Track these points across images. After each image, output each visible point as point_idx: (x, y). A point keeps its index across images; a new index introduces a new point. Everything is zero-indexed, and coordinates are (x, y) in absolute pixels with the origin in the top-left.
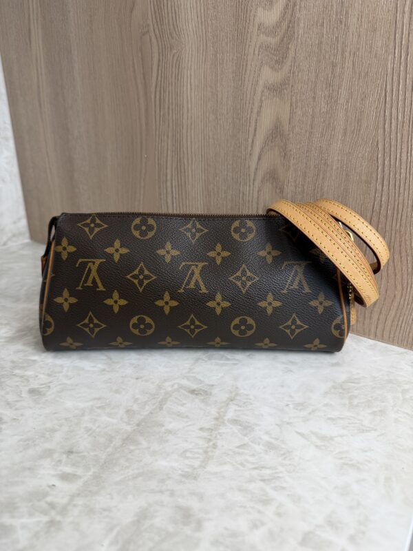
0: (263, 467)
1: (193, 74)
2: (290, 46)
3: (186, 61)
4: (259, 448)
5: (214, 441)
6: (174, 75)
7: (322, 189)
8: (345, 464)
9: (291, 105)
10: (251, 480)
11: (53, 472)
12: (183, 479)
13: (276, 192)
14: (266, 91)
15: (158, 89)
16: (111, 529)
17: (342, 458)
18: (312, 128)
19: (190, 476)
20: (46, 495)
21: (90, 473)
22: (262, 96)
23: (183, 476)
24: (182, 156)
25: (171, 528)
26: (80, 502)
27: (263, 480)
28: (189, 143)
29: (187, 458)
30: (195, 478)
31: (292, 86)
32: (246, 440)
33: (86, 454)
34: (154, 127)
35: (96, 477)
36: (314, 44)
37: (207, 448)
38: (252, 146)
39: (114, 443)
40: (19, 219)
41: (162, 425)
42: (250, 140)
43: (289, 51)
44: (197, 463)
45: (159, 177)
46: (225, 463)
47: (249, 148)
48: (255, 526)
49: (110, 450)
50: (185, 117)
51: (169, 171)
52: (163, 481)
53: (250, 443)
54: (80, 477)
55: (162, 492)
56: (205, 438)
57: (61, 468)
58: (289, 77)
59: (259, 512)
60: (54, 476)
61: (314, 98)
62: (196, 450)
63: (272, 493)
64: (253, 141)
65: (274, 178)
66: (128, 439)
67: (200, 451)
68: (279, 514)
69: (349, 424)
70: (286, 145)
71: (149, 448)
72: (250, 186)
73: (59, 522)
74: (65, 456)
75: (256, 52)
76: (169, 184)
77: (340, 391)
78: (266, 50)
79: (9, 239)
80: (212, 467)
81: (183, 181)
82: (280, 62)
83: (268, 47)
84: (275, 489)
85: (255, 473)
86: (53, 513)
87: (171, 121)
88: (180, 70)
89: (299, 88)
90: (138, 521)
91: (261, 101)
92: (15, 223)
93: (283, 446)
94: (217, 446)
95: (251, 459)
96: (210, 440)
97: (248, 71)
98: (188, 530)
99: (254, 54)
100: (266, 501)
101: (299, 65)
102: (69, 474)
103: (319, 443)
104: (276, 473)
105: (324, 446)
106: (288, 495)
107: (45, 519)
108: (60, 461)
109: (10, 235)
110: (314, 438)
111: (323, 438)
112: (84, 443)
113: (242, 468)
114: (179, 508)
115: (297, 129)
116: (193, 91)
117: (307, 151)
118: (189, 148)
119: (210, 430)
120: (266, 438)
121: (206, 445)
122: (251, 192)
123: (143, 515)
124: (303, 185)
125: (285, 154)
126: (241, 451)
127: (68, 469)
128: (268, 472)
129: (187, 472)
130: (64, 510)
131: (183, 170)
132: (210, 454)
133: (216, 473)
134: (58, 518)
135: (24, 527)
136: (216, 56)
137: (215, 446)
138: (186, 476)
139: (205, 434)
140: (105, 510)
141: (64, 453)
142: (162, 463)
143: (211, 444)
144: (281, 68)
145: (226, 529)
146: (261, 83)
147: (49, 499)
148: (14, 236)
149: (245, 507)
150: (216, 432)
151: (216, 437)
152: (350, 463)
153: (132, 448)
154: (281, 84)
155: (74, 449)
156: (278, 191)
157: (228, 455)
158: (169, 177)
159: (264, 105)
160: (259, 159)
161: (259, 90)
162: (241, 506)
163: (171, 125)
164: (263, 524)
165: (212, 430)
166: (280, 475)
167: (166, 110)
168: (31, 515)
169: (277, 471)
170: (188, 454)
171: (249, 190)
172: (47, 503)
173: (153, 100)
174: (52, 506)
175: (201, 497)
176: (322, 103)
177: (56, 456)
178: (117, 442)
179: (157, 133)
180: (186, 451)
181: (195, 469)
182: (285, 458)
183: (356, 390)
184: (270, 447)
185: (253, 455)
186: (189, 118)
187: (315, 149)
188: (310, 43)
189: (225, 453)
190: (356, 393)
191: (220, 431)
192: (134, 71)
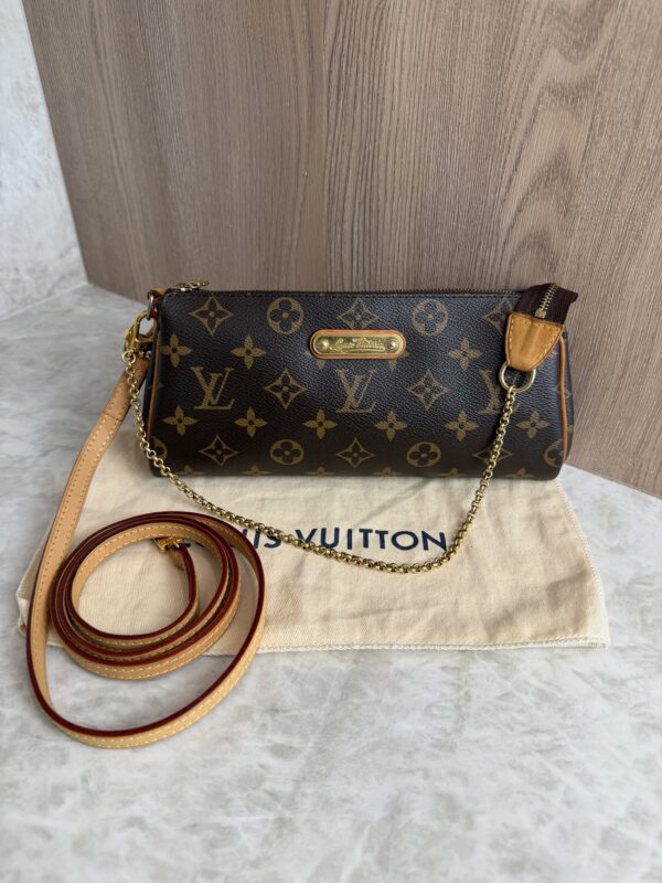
0: (538, 731)
1: (407, 37)
2: (606, 18)
3: (397, 14)
4: (528, 700)
5: (465, 689)
6: (369, 38)
7: (623, 276)
8: (645, 724)
9: (591, 129)
10: (525, 752)
11: (260, 744)
12: (436, 751)
13: (542, 268)
14: (546, 94)
15: (336, 58)
16: (360, 830)
17: (639, 715)
18: (623, 174)
19: (444, 746)
20: (261, 780)
21: (310, 745)
22: (539, 102)
23: (435, 746)
24: (375, 183)
25: (435, 826)
26: (309, 789)
27: (541, 752)
28: (390, 163)
29: (433, 716)
30: (452, 749)
31: (599, 94)
32: (509, 686)
33: (296, 713)
34: (324, 126)
35: (321, 750)
36: (653, 21)
37: (458, 700)
38: (508, 188)
39: (330, 694)
40: (68, 249)
41: (391, 663)
42: (506, 177)
43: (604, 26)
44: (449, 725)
45: (330, 212)
46: (487, 725)
47: (503, 190)
48: (540, 821)
49: (327, 705)
50: (386, 118)
51: (348, 206)
52: (409, 754)
53: (515, 692)
54: (298, 751)
55: (411, 771)
56: (453, 684)
57: (268, 737)
58: (596, 77)
59: (543, 799)
60: (263, 749)
61: (637, 122)
62: (443, 704)
63: (555, 771)
64: (510, 180)
65: (541, 246)
66: (349, 688)
67: (449, 705)
68: (568, 803)
69: (645, 657)
70: (570, 195)
71: (380, 701)
72: (496, 251)
73: (290, 820)
74: (268, 717)
75: (539, 19)
76: (347, 226)
77: (627, 598)
78: (559, 18)
79: (56, 285)
80: (471, 732)
81: (373, 226)
82: (582, 46)
83: (564, 13)
84: (558, 764)
85: (527, 739)
86: (279, 807)
87: (358, 121)
88: (383, 28)
89: (612, 100)
90: (392, 817)
91: (535, 112)
92: (61, 256)
93: (560, 696)
94: (470, 696)
95: (520, 718)
96: (459, 688)
97: (517, 52)
98: (457, 828)
99: (533, 21)
100: (550, 784)
101: (618, 57)
102: (282, 746)
103: (608, 690)
104: (556, 739)
105: (614, 694)
106: (577, 774)
107: (271, 816)
108: (264, 725)
109: (56, 277)
110: (599, 682)
111: (612, 682)
112: (290, 697)
113: (509, 732)
114: (439, 795)
115: (595, 172)
116: (406, 72)
117: (609, 212)
118: (389, 174)
119: (456, 670)
120: (534, 682)
121: (456, 695)
122: (498, 261)
123: (395, 809)
124: (592, 265)
125: (567, 209)
126: (504, 704)
127: (280, 739)
128: (545, 738)
129: (439, 740)
130: (291, 803)
131: (374, 208)
132: (464, 710)
133: (477, 741)
134: (288, 815)
135: (248, 829)
136: (456, 14)
137: (468, 697)
138: (438, 745)
139: (451, 677)
140: (344, 801)
141: (267, 712)
142: (404, 727)
143: (462, 693)
144: (584, 57)
145: (505, 825)
146: (540, 79)
147: (267, 786)
148: (63, 278)
149: (524, 793)
150: (466, 674)
151: (466, 682)
152: (651, 722)
153: (357, 701)
154: (577, 87)
155: (279, 705)
156: (547, 267)
157: (489, 711)
158: (348, 215)
159: (539, 120)
160: (519, 210)
161: (535, 90)
162: (518, 792)
163: (357, 127)
164: (550, 817)
165: (459, 669)
166: (562, 743)
167: (351, 99)
168: (251, 811)
169: (557, 736)
170: (435, 711)
171: (495, 259)
172: (265, 791)
173: (325, 78)
174: (274, 795)
175: (464, 778)
176: (651, 133)
177: (256, 716)
178: (334, 692)
179: (330, 137)
180: (430, 706)
181: (449, 734)
182: (565, 715)
183: (648, 596)
184: (543, 697)
185: (521, 711)
186: (395, 120)
187: (624, 210)
188: (648, 18)
189: (483, 708)
190: (650, 602)
191: (472, 672)
192: (290, 15)
